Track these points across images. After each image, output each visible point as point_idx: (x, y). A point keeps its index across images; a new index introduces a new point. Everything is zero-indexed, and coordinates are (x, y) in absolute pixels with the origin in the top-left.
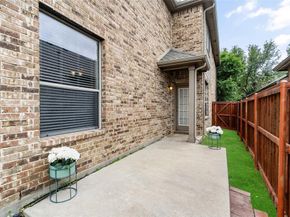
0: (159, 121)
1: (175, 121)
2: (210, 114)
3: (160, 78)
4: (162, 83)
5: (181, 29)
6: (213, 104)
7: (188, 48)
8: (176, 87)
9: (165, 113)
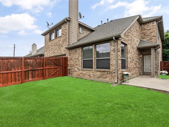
0: (138, 69)
1: (143, 69)
2: (160, 67)
3: (138, 53)
4: (138, 54)
5: (145, 31)
6: (161, 62)
7: (149, 39)
8: (143, 55)
9: (139, 66)
